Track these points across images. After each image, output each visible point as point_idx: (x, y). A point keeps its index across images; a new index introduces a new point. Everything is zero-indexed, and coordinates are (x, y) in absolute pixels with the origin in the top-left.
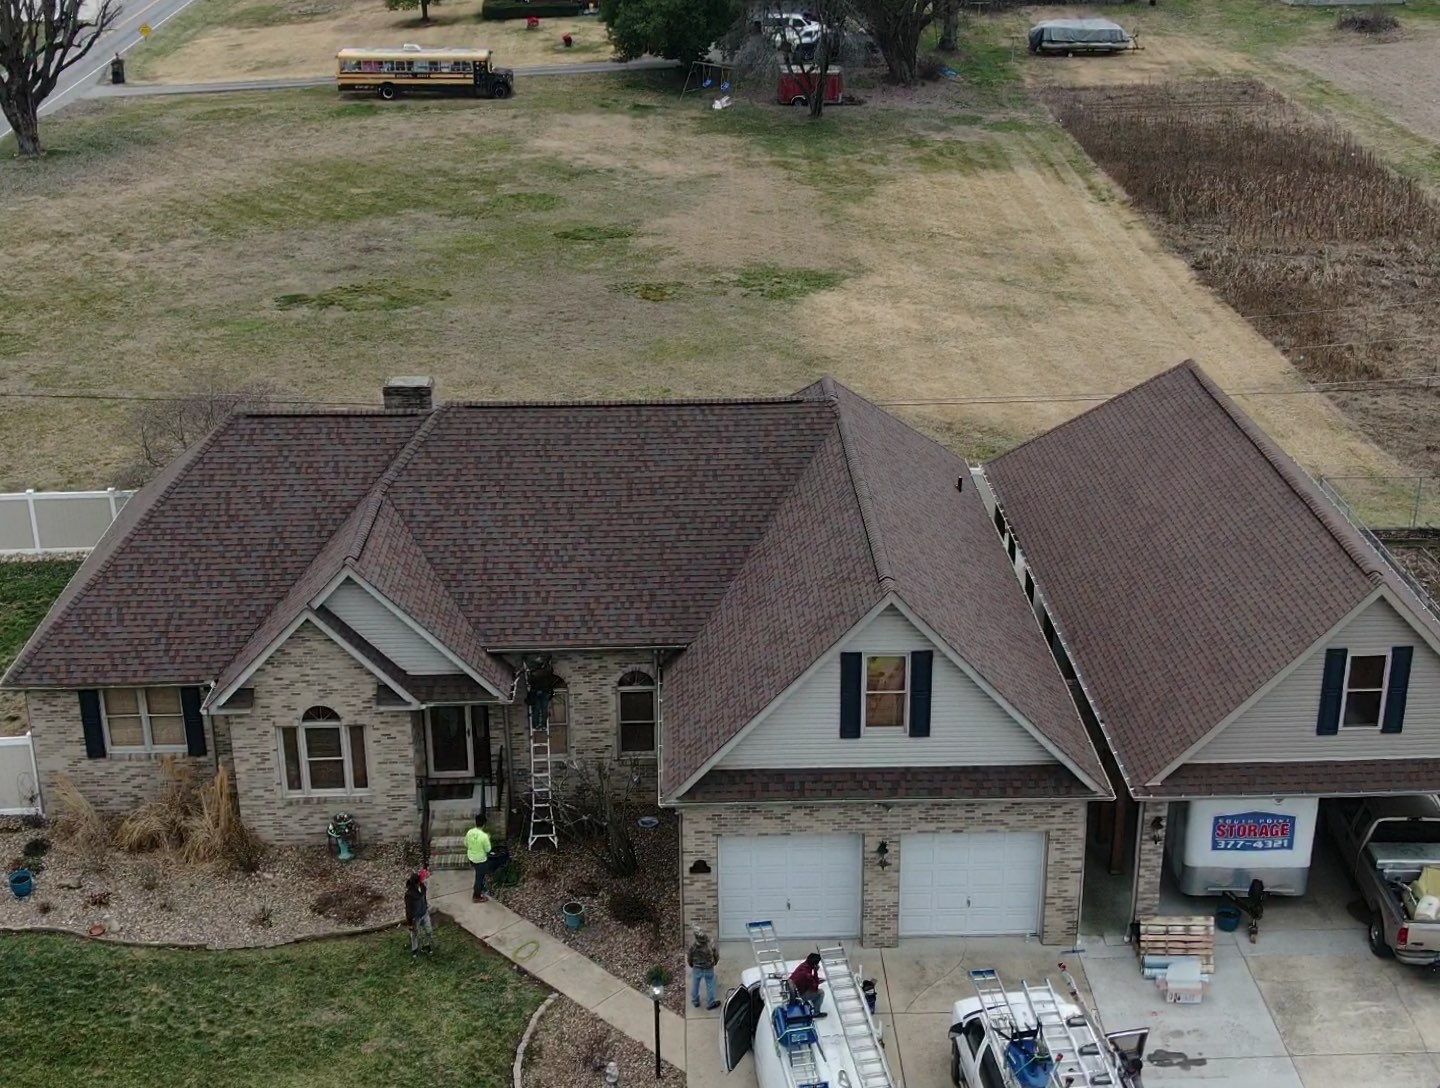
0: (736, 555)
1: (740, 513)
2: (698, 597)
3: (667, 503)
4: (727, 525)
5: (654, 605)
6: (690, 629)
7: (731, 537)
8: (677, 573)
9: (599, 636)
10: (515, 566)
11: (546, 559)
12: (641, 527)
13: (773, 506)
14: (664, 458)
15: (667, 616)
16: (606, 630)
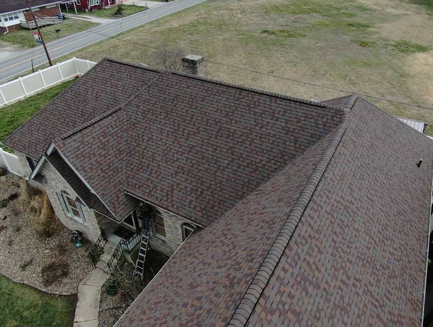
0: (251, 186)
1: (264, 163)
2: (222, 203)
3: (231, 145)
4: (254, 167)
5: (200, 198)
6: (210, 218)
7: (253, 174)
8: (218, 185)
9: (170, 205)
10: (155, 155)
11: (168, 156)
12: (214, 154)
13: (283, 165)
14: (241, 120)
15: (203, 207)
16: (174, 203)
